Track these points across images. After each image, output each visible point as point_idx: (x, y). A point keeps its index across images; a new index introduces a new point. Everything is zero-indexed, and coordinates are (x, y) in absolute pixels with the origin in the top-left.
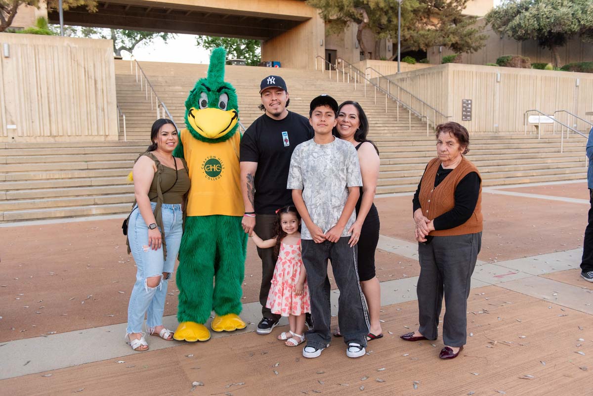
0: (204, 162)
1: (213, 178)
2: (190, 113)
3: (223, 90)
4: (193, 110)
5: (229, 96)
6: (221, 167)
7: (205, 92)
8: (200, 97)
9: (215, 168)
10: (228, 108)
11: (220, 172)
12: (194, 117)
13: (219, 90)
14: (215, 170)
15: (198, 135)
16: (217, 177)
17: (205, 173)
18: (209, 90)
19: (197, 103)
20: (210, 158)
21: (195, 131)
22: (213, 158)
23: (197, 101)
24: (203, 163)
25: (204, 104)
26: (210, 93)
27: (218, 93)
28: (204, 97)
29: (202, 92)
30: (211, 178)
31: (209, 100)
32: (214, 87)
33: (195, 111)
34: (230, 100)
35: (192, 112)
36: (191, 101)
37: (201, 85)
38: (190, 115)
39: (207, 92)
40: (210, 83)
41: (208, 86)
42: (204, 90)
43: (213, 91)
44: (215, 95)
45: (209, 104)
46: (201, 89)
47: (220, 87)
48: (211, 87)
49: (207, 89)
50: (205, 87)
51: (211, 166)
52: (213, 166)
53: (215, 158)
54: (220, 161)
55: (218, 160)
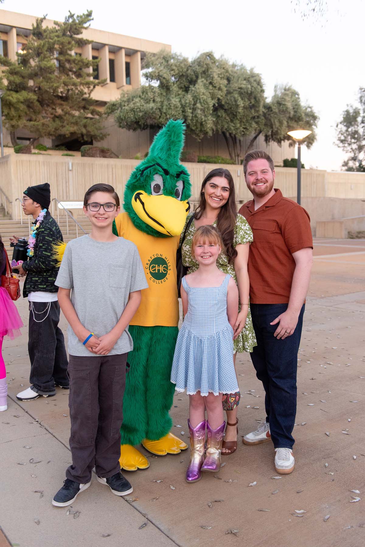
0: (149, 260)
1: (158, 281)
2: (138, 197)
3: (182, 175)
4: (142, 194)
5: (186, 184)
6: (167, 268)
7: (162, 175)
8: (153, 180)
9: (161, 268)
10: (183, 198)
11: (166, 273)
12: (143, 203)
13: (178, 176)
14: (161, 272)
15: (144, 226)
16: (163, 280)
17: (149, 274)
18: (166, 172)
19: (148, 186)
20: (156, 257)
22: (159, 256)
23: (149, 184)
24: (148, 262)
25: (157, 189)
26: (168, 176)
27: (176, 178)
28: (158, 180)
29: (157, 173)
30: (156, 280)
31: (164, 185)
32: (173, 171)
33: (144, 196)
34: (185, 188)
35: (140, 196)
36: (143, 183)
37: (156, 165)
38: (138, 199)
39: (164, 175)
40: (168, 164)
41: (166, 168)
42: (160, 172)
43: (171, 175)
44: (172, 181)
45: (164, 191)
46: (155, 169)
47: (180, 172)
48: (169, 170)
49: (163, 171)
50: (162, 168)
51: (157, 265)
52: (159, 266)
53: (161, 257)
54: (166, 261)
55: (165, 259)
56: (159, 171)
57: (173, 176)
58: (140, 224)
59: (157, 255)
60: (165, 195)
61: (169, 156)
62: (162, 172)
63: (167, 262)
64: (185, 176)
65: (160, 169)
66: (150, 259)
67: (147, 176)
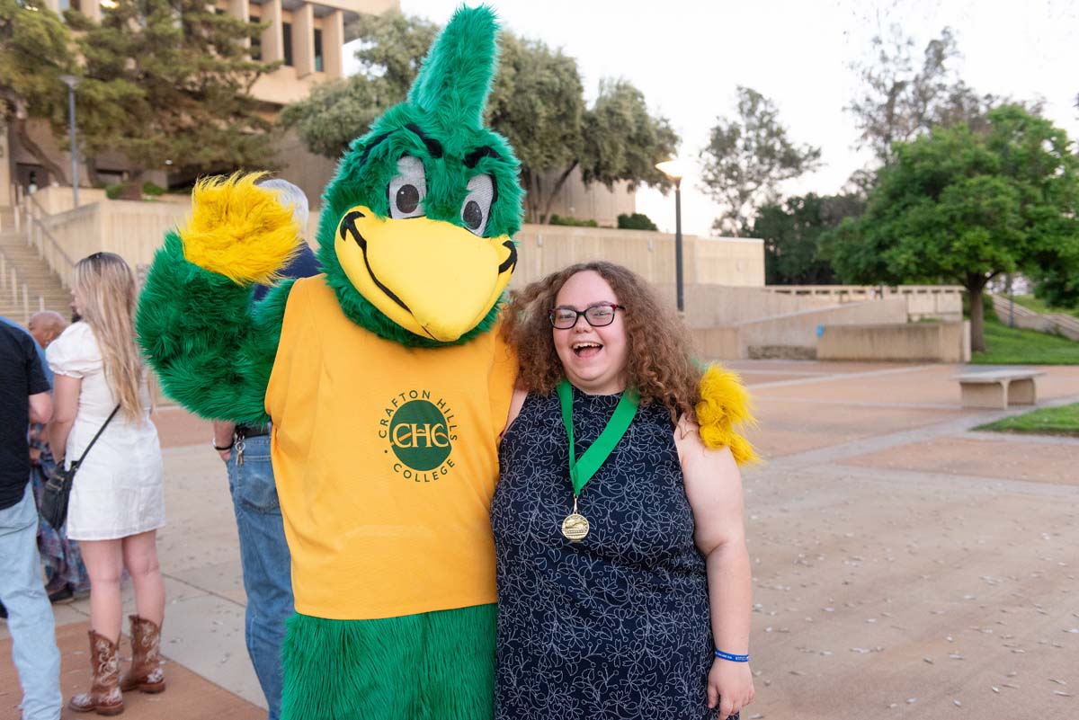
0: (389, 412)
1: (421, 474)
2: (349, 225)
3: (486, 160)
4: (360, 215)
5: (501, 187)
6: (448, 433)
7: (420, 159)
8: (395, 173)
9: (430, 434)
10: (491, 227)
11: (449, 448)
12: (362, 244)
13: (473, 160)
14: (429, 445)
15: (368, 311)
16: (438, 469)
17: (391, 452)
18: (435, 150)
19: (380, 192)
20: (409, 399)
21: (359, 295)
22: (420, 398)
23: (385, 185)
24: (387, 417)
25: (407, 200)
26: (440, 162)
27: (465, 168)
28: (410, 173)
29: (405, 155)
30: (414, 472)
31: (427, 187)
32: (456, 145)
33: (367, 223)
34: (500, 201)
35: (356, 221)
36: (362, 181)
37: (405, 129)
38: (348, 232)
39: (427, 156)
40: (439, 124)
41: (434, 136)
42: (416, 147)
43: (450, 156)
44: (452, 174)
45: (428, 204)
46: (401, 142)
47: (477, 149)
48: (442, 142)
49: (424, 146)
50: (421, 137)
51: (414, 426)
52: (421, 426)
53: (426, 399)
54: (442, 411)
55: (439, 407)
56: (413, 145)
57: (456, 159)
58: (355, 306)
59: (414, 394)
60: (429, 217)
61: (445, 101)
62: (421, 147)
63: (446, 416)
64: (496, 162)
65: (416, 140)
66: (393, 407)
67: (376, 159)
